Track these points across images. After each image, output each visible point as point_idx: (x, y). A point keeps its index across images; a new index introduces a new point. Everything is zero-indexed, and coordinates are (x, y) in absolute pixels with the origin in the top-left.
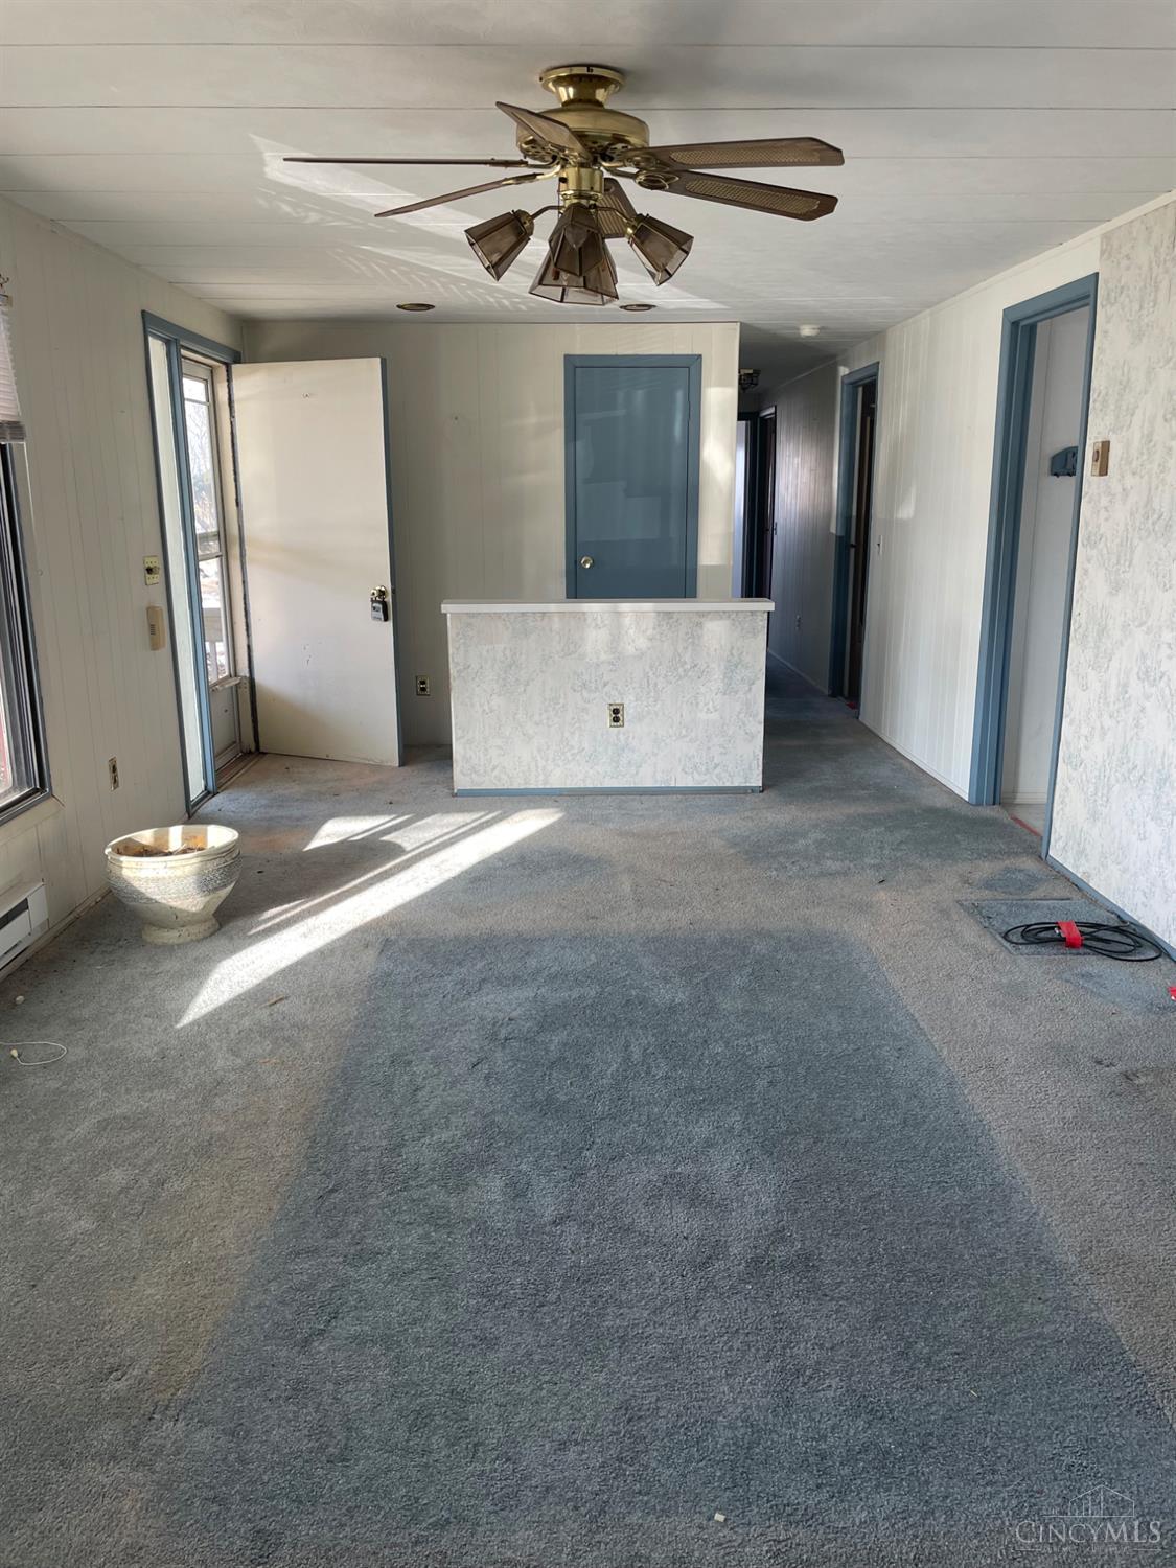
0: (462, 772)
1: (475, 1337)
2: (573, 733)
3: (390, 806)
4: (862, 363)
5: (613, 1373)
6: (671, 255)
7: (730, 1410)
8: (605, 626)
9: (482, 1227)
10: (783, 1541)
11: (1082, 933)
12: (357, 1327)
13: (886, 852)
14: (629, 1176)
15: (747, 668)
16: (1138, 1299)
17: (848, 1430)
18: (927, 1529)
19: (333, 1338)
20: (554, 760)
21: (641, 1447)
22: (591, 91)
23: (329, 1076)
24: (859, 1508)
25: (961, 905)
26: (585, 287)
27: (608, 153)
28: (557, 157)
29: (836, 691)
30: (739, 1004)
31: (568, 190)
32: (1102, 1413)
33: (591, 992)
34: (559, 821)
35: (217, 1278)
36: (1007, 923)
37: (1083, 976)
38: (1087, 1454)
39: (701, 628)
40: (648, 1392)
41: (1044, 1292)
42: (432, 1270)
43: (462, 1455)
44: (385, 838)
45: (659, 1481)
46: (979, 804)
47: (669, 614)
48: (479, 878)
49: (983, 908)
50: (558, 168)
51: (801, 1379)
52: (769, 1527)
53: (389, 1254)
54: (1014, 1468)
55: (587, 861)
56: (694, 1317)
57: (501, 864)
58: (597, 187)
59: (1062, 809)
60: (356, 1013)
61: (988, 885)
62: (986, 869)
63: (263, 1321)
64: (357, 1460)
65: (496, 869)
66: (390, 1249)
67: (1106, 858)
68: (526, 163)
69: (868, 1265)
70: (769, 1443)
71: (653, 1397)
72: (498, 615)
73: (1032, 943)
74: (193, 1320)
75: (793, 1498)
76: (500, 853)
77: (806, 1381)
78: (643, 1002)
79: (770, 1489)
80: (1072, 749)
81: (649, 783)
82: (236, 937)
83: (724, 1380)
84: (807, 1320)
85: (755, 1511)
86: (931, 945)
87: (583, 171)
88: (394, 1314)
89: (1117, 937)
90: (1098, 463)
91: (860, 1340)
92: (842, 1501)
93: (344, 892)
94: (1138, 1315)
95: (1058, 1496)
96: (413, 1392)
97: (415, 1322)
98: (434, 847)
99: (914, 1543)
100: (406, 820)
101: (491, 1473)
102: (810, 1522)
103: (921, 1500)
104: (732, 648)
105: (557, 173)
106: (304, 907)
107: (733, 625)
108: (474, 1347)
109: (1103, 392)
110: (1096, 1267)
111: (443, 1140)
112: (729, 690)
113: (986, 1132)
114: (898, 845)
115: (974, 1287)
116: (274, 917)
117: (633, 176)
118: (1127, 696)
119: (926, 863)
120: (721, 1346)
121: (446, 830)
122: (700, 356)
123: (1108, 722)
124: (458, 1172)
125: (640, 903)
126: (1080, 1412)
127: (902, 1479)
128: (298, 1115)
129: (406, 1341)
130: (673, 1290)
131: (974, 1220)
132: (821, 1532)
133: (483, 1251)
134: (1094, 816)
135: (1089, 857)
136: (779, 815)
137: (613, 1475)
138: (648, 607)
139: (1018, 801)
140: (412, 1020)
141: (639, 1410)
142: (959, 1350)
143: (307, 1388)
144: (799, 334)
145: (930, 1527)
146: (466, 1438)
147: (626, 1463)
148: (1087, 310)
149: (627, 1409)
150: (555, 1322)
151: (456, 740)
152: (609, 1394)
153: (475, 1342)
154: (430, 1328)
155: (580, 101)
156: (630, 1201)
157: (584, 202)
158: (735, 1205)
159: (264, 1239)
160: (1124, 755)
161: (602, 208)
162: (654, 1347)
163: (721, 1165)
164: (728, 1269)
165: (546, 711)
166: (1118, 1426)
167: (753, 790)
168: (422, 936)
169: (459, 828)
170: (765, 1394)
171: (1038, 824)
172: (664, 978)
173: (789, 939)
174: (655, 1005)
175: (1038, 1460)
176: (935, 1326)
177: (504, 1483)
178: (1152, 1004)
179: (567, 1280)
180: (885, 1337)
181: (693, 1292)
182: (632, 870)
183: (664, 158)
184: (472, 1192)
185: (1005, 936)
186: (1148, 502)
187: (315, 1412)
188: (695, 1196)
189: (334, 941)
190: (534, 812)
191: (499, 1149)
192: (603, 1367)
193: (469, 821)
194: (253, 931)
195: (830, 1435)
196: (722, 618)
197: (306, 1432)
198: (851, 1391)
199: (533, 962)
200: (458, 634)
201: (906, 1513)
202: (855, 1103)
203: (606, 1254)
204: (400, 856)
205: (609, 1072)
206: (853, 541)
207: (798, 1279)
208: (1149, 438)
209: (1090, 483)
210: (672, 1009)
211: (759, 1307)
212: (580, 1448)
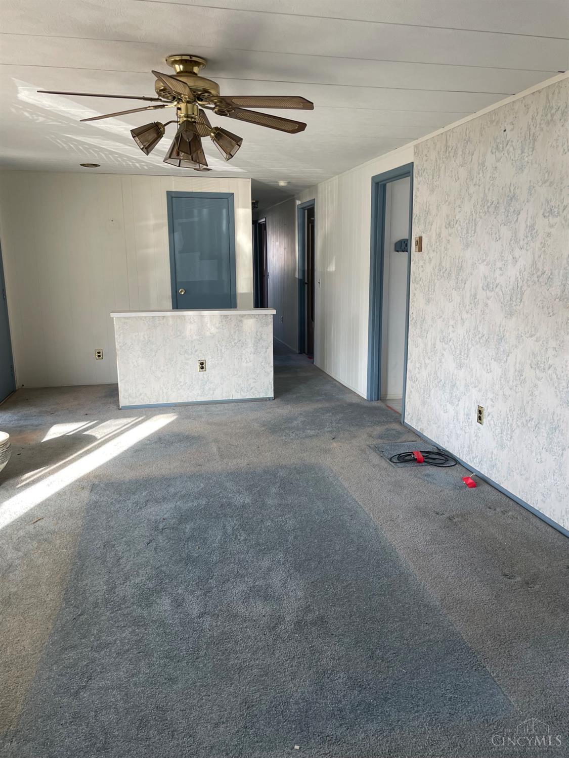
0: (123, 397)
1: (165, 679)
2: (181, 375)
3: (86, 417)
4: (307, 199)
5: (237, 686)
6: (233, 147)
7: (295, 695)
8: (195, 322)
9: (162, 624)
10: (328, 753)
11: (423, 456)
12: (103, 683)
13: (334, 425)
14: (233, 590)
15: (264, 341)
16: (468, 618)
17: (351, 696)
18: (392, 737)
19: (91, 689)
20: (171, 389)
21: (255, 720)
22: (191, 67)
23: (71, 557)
24: (360, 732)
25: (370, 447)
26: (192, 160)
27: (201, 97)
28: (176, 98)
29: (302, 351)
30: (276, 501)
31: (181, 114)
32: (460, 672)
33: (203, 502)
34: (177, 419)
35: (23, 667)
36: (391, 454)
37: (426, 475)
38: (457, 692)
39: (242, 322)
40: (255, 693)
41: (428, 620)
42: (139, 649)
43: (166, 737)
44: (85, 433)
45: (266, 735)
46: (371, 400)
47: (226, 316)
48: (138, 450)
49: (380, 448)
50: (176, 103)
51: (326, 675)
52: (321, 748)
53: (115, 643)
54: (426, 703)
55: (193, 438)
56: (273, 654)
57: (149, 442)
58: (195, 113)
59: (409, 401)
60: (82, 523)
61: (380, 437)
62: (378, 430)
63: (52, 686)
64: (112, 749)
65: (147, 444)
66: (115, 641)
67: (430, 422)
68: (161, 100)
69: (350, 618)
70: (315, 708)
71: (258, 695)
72: (141, 318)
73: (403, 462)
74: (13, 689)
75: (330, 732)
76: (148, 436)
77: (329, 676)
78: (229, 504)
79: (318, 730)
80: (412, 374)
81: (220, 398)
82: (9, 489)
83: (290, 682)
84: (325, 648)
85: (313, 741)
86: (359, 466)
87: (189, 105)
88: (122, 673)
89: (437, 457)
90: (418, 246)
91: (351, 653)
92: (352, 730)
93: (67, 461)
94: (469, 625)
95: (447, 713)
96: (137, 711)
97: (133, 676)
98: (112, 436)
99: (387, 745)
100: (96, 423)
101: (182, 744)
102: (339, 742)
103: (387, 724)
104: (257, 332)
105: (175, 105)
106: (46, 471)
107: (257, 321)
108: (165, 683)
109: (418, 216)
110: (448, 606)
111: (136, 582)
112: (256, 352)
113: (394, 550)
114: (339, 421)
115: (398, 622)
116: (29, 477)
117: (212, 109)
118: (435, 349)
119: (352, 429)
120: (287, 665)
121: (118, 427)
122: (233, 194)
123: (427, 361)
124: (146, 598)
125: (222, 457)
126: (451, 673)
127: (378, 716)
128: (57, 578)
129: (130, 685)
130: (261, 642)
131: (394, 591)
132: (345, 746)
133: (164, 635)
134: (424, 403)
135: (423, 422)
136: (284, 410)
137: (243, 735)
138: (216, 313)
139: (388, 398)
140: (112, 524)
141: (252, 702)
142: (395, 652)
143: (81, 716)
144: (278, 185)
145: (393, 736)
146: (167, 729)
147: (249, 729)
148: (409, 178)
149: (246, 703)
150: (205, 665)
151: (121, 381)
152: (236, 697)
153: (166, 681)
154: (142, 677)
155: (186, 72)
156: (235, 602)
157: (189, 119)
158: (285, 597)
159: (46, 644)
160: (436, 375)
161: (199, 123)
162: (255, 671)
163: (276, 580)
164: (286, 628)
165: (167, 365)
166: (468, 677)
167: (269, 399)
168: (112, 481)
169: (125, 425)
170: (310, 686)
171: (398, 408)
172: (238, 492)
173: (295, 468)
174: (235, 506)
175: (436, 698)
176: (383, 642)
177: (190, 748)
178: (456, 485)
179: (208, 644)
180: (362, 650)
181: (270, 642)
182: (216, 441)
183: (228, 101)
184: (155, 607)
185: (391, 460)
186: (440, 263)
187: (87, 728)
188: (266, 595)
189: (65, 487)
190: (162, 415)
191: (166, 583)
192: (232, 684)
193: (129, 421)
194: (19, 486)
195: (343, 700)
196: (251, 318)
197: (83, 738)
198: (350, 678)
199: (172, 490)
200: (119, 328)
201: (382, 731)
202: (335, 543)
203: (226, 629)
204: (95, 441)
205: (217, 540)
206: (306, 281)
207: (319, 628)
208: (439, 235)
209: (414, 256)
210: (244, 506)
211: (303, 645)
212: (225, 725)
